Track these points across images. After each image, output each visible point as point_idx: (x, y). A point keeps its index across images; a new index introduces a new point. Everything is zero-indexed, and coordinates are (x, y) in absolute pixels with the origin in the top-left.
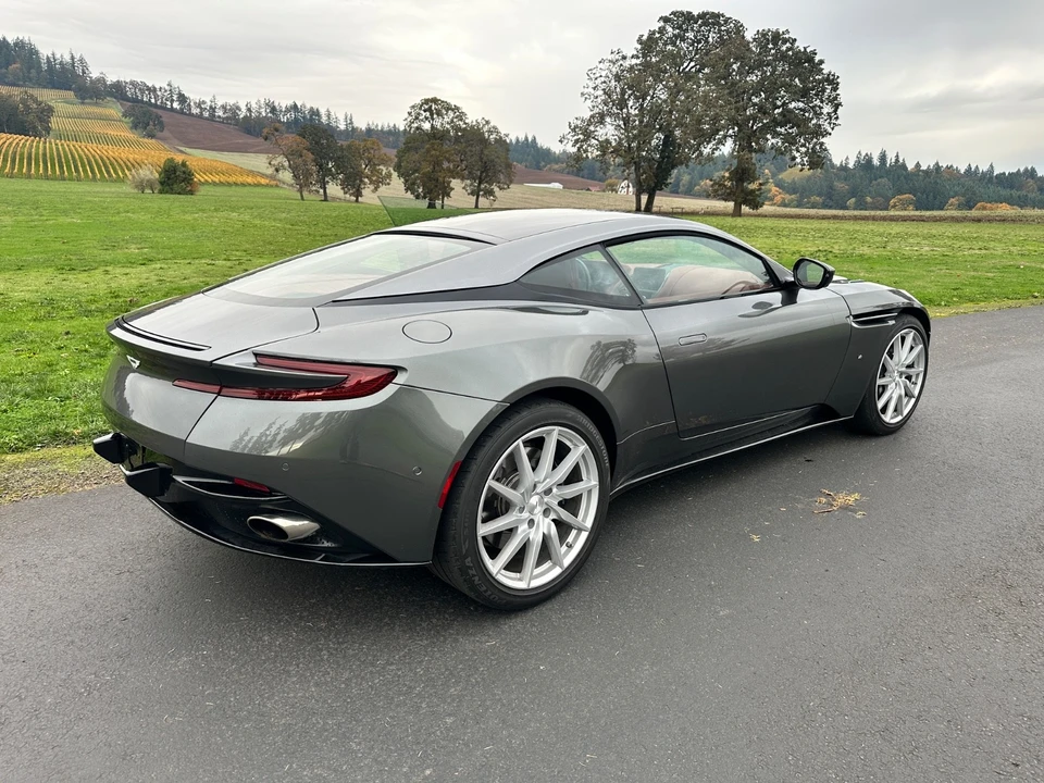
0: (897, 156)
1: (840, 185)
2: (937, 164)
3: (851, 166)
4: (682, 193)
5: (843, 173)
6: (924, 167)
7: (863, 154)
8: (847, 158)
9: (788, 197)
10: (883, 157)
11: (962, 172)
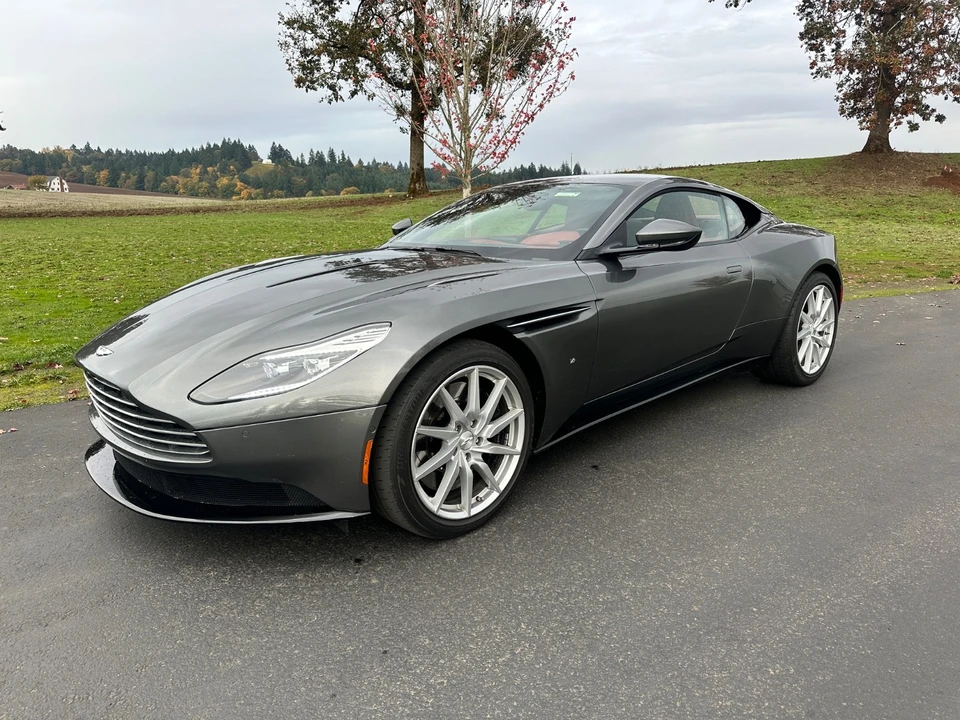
0: (343, 154)
1: (299, 180)
2: (374, 161)
3: (307, 162)
4: (148, 189)
5: (301, 169)
6: (365, 164)
7: (315, 152)
8: (302, 155)
9: (254, 192)
10: (332, 154)
11: (396, 168)
